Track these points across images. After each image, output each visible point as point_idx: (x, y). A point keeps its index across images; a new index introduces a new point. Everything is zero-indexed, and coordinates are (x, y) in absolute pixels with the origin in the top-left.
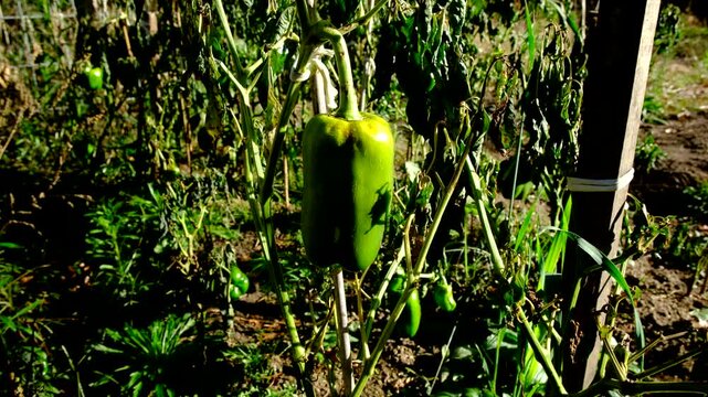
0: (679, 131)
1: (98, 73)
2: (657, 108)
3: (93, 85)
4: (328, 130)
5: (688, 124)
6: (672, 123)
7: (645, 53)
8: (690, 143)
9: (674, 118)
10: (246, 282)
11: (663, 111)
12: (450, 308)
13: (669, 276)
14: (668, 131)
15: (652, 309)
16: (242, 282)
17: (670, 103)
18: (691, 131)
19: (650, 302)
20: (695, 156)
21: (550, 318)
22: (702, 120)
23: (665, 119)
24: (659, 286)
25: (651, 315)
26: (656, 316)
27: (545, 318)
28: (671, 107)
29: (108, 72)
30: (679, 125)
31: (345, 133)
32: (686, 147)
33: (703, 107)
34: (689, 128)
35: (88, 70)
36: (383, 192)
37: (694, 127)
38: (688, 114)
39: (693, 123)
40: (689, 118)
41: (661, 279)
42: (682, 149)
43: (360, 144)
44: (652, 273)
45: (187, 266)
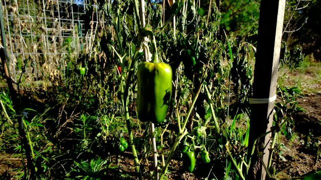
0: (309, 100)
1: (83, 69)
2: (299, 91)
3: (82, 73)
4: (146, 66)
5: (313, 98)
6: (306, 98)
7: (277, 48)
8: (314, 105)
9: (307, 95)
10: (127, 144)
11: (302, 93)
12: (207, 161)
13: (306, 156)
14: (304, 100)
15: (298, 169)
16: (125, 144)
17: (304, 89)
18: (314, 100)
19: (297, 166)
20: (316, 110)
21: (242, 156)
22: (319, 97)
23: (303, 96)
24: (301, 160)
25: (297, 172)
26: (299, 173)
27: (240, 156)
28: (305, 92)
29: (88, 69)
30: (309, 98)
31: (152, 67)
32: (313, 107)
33: (319, 92)
34: (313, 100)
35: (80, 68)
36: (168, 91)
37: (315, 99)
38: (313, 94)
39: (316, 97)
40: (314, 96)
41: (302, 158)
42: (311, 107)
43: (158, 71)
44: (298, 155)
45: (105, 137)
